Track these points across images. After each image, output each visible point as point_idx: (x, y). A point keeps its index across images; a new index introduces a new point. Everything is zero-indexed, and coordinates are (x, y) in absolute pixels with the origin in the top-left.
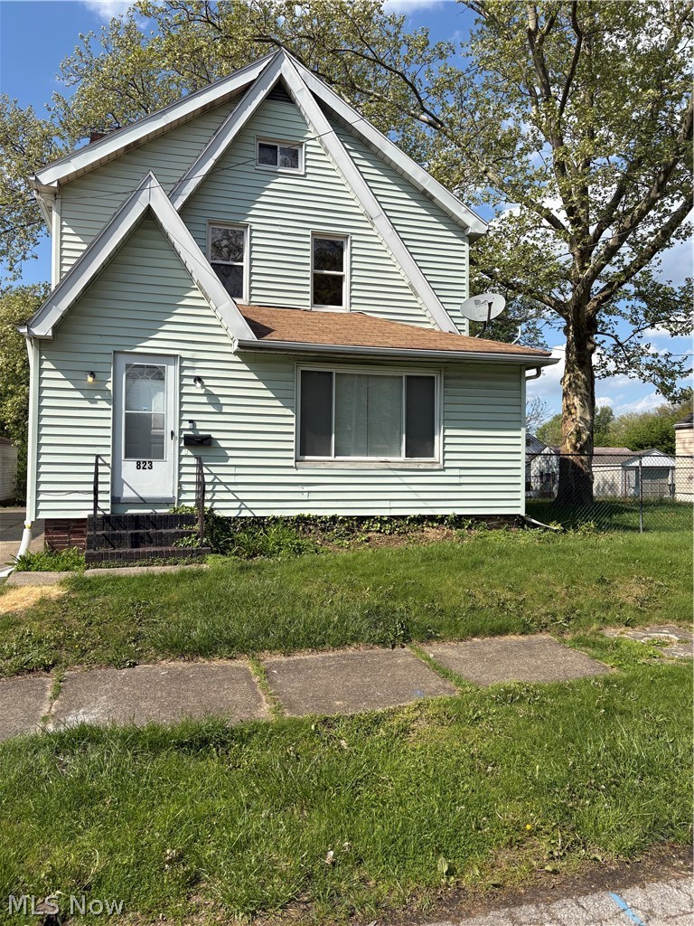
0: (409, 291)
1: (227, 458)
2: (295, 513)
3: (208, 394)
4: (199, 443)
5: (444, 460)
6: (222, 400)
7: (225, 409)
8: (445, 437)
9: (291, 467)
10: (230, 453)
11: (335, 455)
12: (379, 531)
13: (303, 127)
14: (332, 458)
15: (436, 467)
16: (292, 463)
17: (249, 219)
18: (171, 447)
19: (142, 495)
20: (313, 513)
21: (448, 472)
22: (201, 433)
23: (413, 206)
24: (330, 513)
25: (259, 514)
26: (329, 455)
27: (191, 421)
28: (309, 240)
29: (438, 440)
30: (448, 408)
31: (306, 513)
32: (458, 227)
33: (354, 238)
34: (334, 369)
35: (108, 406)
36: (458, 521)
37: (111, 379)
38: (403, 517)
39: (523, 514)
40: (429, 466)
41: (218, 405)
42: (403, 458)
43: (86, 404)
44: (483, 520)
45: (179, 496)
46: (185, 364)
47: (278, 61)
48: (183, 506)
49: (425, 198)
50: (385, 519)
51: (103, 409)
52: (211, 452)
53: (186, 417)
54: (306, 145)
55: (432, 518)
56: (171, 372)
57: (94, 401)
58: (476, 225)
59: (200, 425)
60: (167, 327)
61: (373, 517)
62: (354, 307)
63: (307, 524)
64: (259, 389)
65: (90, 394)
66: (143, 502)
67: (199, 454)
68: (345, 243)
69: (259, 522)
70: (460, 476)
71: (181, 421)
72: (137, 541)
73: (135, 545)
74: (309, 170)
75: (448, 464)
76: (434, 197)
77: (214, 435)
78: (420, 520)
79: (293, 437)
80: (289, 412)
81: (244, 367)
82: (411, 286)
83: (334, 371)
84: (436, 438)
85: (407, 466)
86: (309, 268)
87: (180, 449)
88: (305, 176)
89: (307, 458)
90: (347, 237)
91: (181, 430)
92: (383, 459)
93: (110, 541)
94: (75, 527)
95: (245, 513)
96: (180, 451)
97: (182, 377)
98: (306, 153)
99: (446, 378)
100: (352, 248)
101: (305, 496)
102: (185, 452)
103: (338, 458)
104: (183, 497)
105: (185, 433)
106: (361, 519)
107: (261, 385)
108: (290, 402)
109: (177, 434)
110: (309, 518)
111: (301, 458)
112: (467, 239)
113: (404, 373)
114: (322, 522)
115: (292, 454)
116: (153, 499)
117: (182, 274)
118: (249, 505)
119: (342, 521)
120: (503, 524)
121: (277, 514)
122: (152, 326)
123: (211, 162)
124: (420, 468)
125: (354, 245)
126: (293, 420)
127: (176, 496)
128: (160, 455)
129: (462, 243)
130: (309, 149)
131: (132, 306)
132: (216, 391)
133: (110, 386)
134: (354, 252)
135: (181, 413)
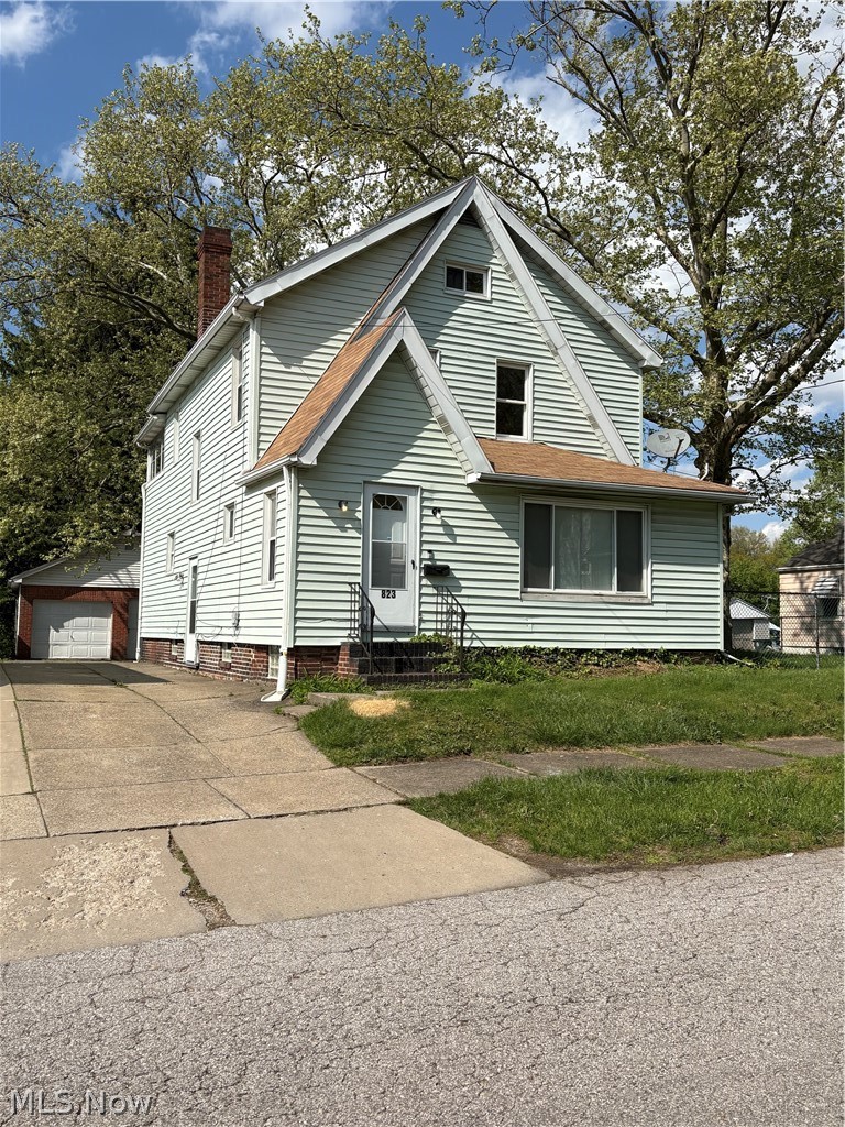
0: (587, 423)
1: (460, 588)
2: (521, 645)
3: (444, 525)
4: (437, 573)
5: (653, 595)
6: (457, 531)
7: (459, 540)
8: (653, 571)
9: (517, 598)
10: (463, 583)
11: (555, 588)
12: (598, 665)
13: (488, 252)
14: (551, 590)
15: (646, 601)
16: (518, 594)
17: (438, 345)
18: (413, 576)
19: (386, 623)
20: (538, 645)
21: (656, 607)
22: (438, 563)
23: (589, 336)
24: (552, 646)
25: (489, 644)
26: (548, 587)
27: (430, 551)
28: (495, 368)
29: (647, 574)
30: (656, 542)
31: (532, 645)
32: (633, 359)
33: (537, 367)
34: (553, 502)
35: (358, 535)
36: (666, 656)
37: (361, 508)
38: (617, 651)
39: (722, 649)
40: (639, 601)
41: (453, 536)
42: (614, 591)
43: (337, 532)
44: (687, 655)
45: (420, 625)
46: (426, 495)
47: (471, 188)
48: (424, 635)
49: (603, 328)
50: (601, 652)
51: (353, 538)
52: (447, 583)
53: (425, 547)
54: (492, 271)
55: (643, 652)
56: (413, 503)
57: (344, 529)
58: (651, 358)
59: (437, 556)
60: (407, 459)
61: (590, 650)
62: (536, 437)
63: (533, 656)
64: (487, 520)
65: (341, 522)
66: (387, 631)
67: (436, 583)
68: (526, 373)
69: (488, 652)
70: (667, 611)
71: (421, 551)
72: (400, 666)
73: (399, 670)
74: (495, 296)
75: (656, 599)
76: (611, 328)
77: (452, 565)
78: (632, 653)
79: (518, 569)
80: (514, 544)
81: (475, 499)
82: (591, 418)
83: (554, 504)
84: (644, 571)
85: (620, 600)
86: (494, 396)
87: (421, 578)
88: (490, 302)
89: (529, 589)
90: (529, 366)
91: (421, 560)
92: (597, 592)
93: (378, 666)
94: (326, 654)
95: (477, 644)
96: (420, 581)
97: (422, 508)
98: (492, 278)
99: (653, 513)
100: (534, 377)
101: (529, 628)
102: (424, 581)
103: (557, 591)
104: (423, 626)
105: (424, 562)
106: (580, 652)
107: (490, 517)
108: (515, 534)
109: (417, 564)
110: (533, 650)
111: (525, 589)
112: (640, 371)
113: (616, 507)
114: (546, 654)
115: (518, 586)
116: (396, 627)
117: (423, 407)
118: (480, 635)
119: (563, 654)
120: (704, 659)
121: (506, 645)
122: (394, 458)
123: (408, 286)
124: (632, 601)
125: (537, 374)
126: (518, 552)
127: (417, 625)
128: (402, 585)
129: (635, 374)
130: (495, 275)
131: (378, 437)
132: (451, 522)
133: (359, 515)
134: (537, 381)
135: (422, 542)
